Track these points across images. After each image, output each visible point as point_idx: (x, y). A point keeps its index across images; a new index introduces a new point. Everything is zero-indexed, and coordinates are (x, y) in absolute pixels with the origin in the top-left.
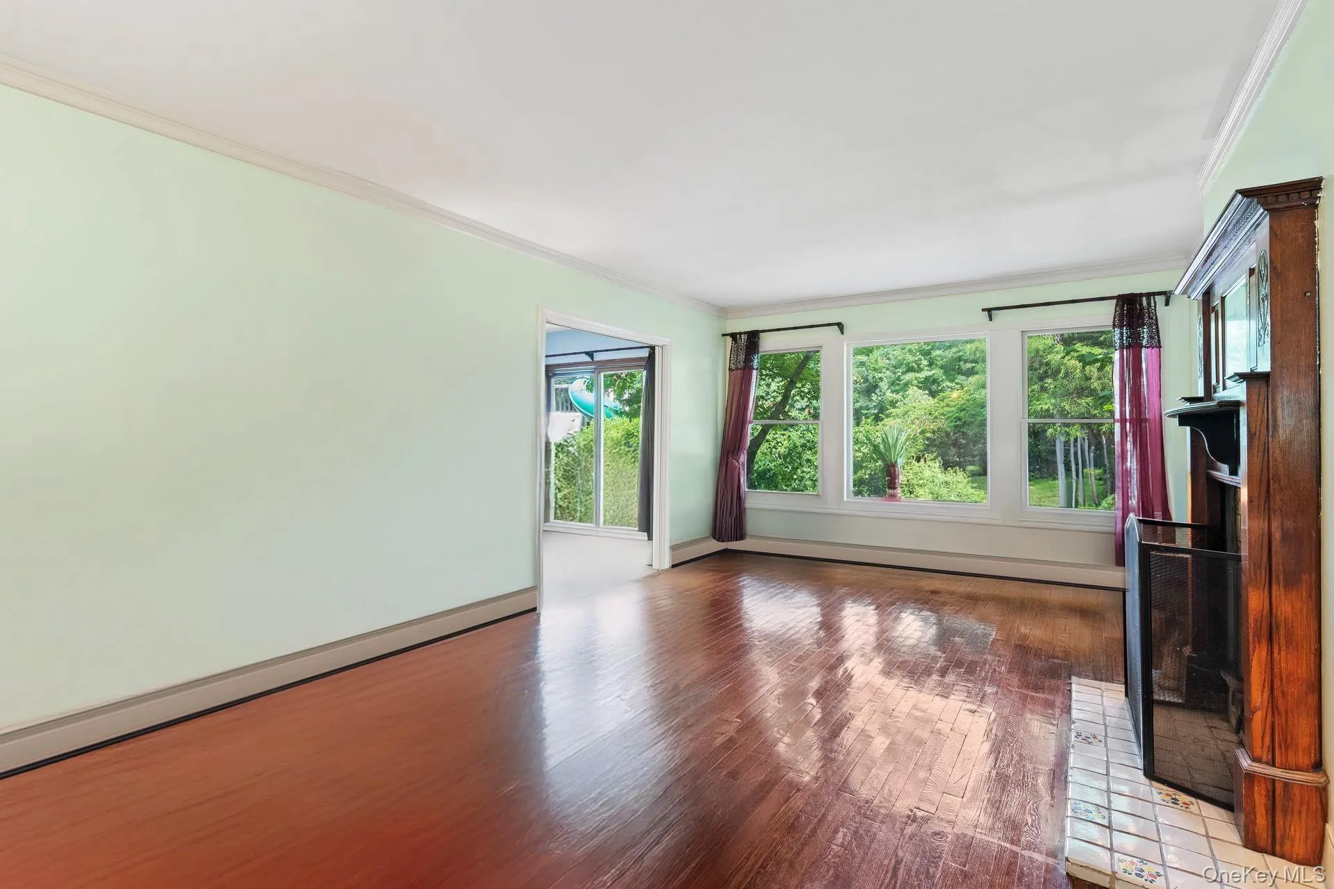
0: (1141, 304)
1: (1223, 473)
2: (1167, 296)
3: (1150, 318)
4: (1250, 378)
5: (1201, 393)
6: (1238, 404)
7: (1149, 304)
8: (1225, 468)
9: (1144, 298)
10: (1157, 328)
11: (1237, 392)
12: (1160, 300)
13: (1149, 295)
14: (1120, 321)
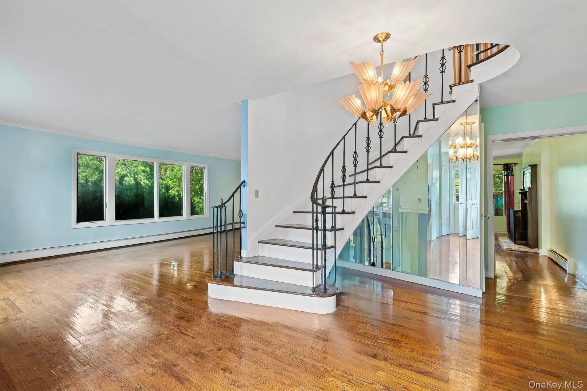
0: (509, 166)
1: (526, 201)
2: (515, 164)
3: (511, 169)
4: (529, 188)
5: (522, 188)
6: (527, 191)
7: (511, 166)
8: (526, 200)
9: (510, 165)
10: (513, 171)
11: (528, 190)
12: (513, 165)
13: (511, 164)
14: (504, 169)
